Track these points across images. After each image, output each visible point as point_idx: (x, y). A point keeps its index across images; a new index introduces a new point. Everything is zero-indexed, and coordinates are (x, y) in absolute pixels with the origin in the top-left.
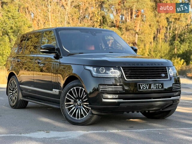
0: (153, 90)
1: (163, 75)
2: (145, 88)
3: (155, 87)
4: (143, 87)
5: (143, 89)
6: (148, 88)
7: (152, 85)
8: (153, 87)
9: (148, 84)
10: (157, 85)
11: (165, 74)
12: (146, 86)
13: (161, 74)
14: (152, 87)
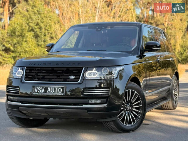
0: (49, 94)
1: (72, 77)
2: (39, 91)
3: (52, 91)
4: (38, 90)
5: (37, 92)
6: (43, 92)
7: (49, 88)
8: (50, 91)
9: (44, 87)
10: (55, 89)
11: (75, 76)
12: (41, 89)
13: (69, 76)
14: (48, 91)
